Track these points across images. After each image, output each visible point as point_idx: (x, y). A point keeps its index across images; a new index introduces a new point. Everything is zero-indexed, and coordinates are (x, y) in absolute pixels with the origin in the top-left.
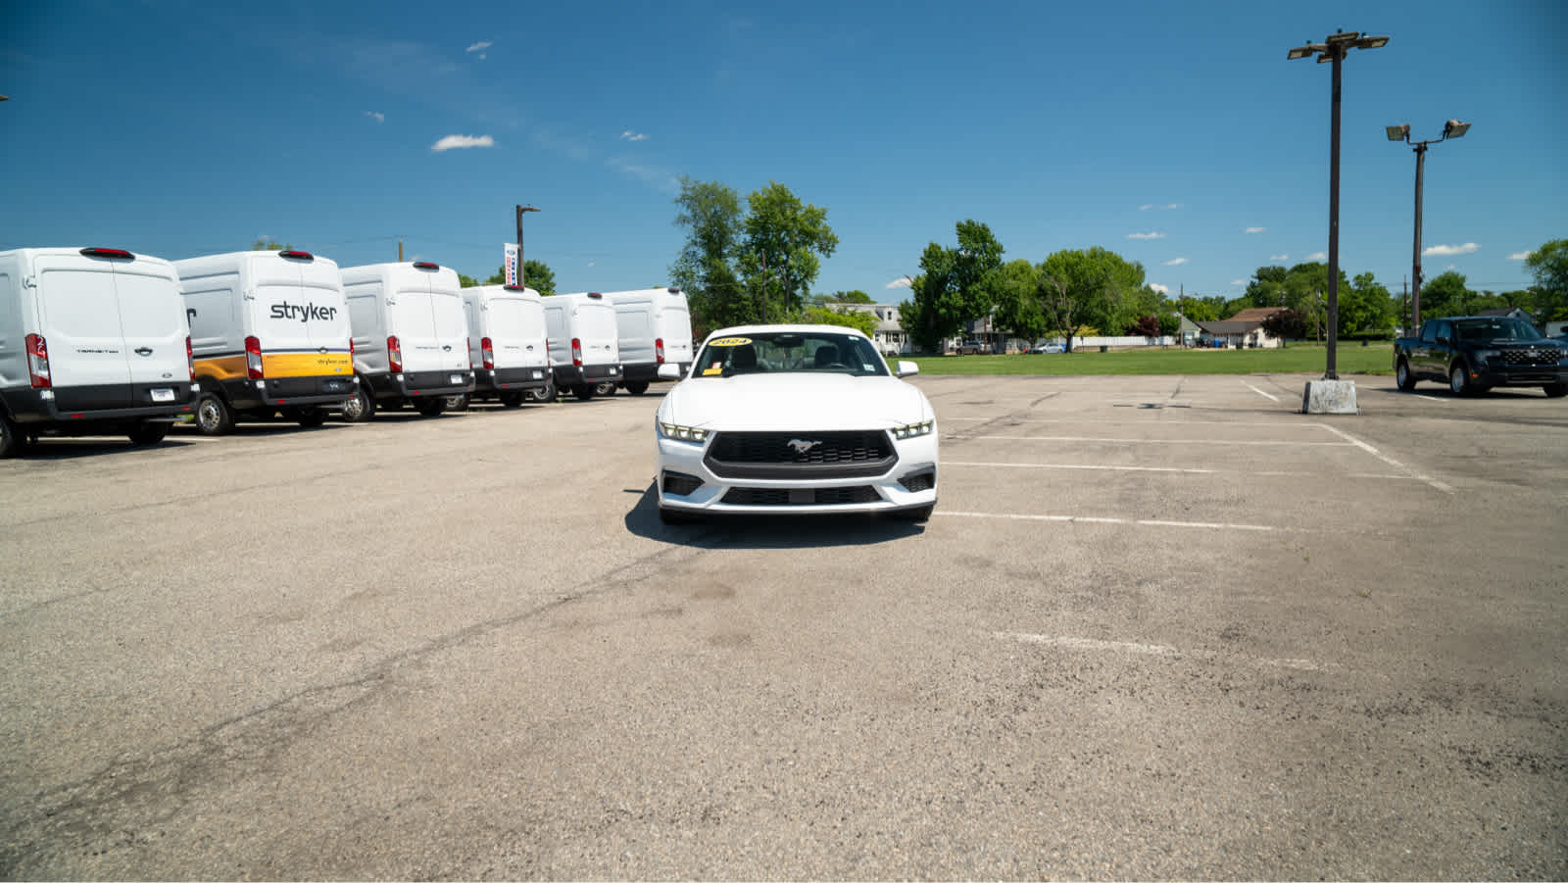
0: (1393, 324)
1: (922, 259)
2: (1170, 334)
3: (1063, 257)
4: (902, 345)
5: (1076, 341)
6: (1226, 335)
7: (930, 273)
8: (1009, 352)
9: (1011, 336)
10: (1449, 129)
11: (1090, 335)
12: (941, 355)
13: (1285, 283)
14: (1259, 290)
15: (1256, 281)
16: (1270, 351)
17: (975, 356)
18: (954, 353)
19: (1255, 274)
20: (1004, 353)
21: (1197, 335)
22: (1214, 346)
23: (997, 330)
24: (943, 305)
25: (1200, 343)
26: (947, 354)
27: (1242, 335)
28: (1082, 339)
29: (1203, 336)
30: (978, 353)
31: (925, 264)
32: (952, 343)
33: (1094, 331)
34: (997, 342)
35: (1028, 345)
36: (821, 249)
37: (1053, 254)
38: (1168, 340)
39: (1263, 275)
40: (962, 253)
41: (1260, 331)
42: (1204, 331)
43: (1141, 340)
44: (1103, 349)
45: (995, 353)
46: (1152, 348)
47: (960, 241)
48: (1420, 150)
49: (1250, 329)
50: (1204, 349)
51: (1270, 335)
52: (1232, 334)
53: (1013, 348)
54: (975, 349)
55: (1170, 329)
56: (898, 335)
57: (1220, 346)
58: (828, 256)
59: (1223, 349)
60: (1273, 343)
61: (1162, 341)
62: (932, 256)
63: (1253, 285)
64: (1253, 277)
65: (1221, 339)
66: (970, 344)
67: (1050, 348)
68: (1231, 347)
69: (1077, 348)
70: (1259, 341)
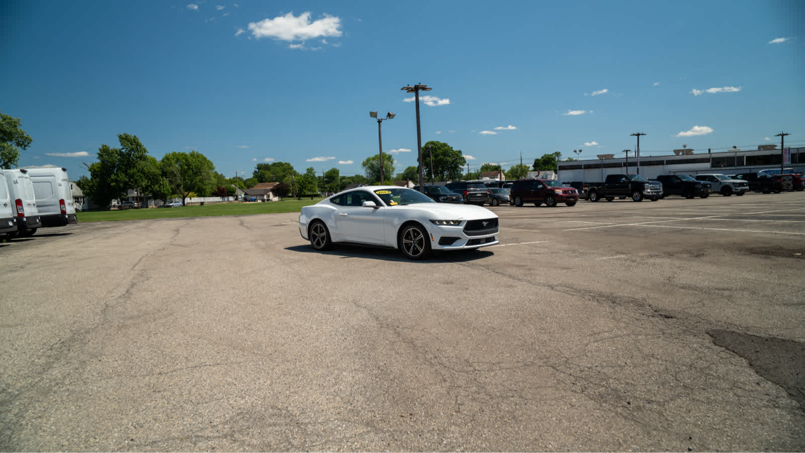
0: (317, 190)
1: (99, 154)
2: (232, 195)
3: (174, 156)
4: (82, 204)
5: (187, 200)
6: (256, 195)
7: (103, 162)
8: (150, 207)
9: (150, 198)
10: (389, 115)
11: (193, 196)
12: (109, 209)
13: (271, 171)
14: (259, 174)
15: (257, 170)
16: (275, 202)
17: (131, 210)
18: (116, 209)
19: (256, 167)
20: (147, 207)
21: (243, 196)
22: (252, 201)
23: (143, 194)
24: (113, 181)
25: (246, 200)
26: (112, 209)
27: (263, 195)
28: (191, 199)
29: (246, 196)
30: (132, 208)
31: (100, 156)
32: (114, 202)
33: (195, 195)
34: (143, 202)
35: (162, 203)
36: (18, 144)
37: (168, 154)
38: (231, 199)
39: (260, 167)
40: (124, 151)
41: (271, 194)
42: (246, 194)
43: (218, 199)
44: (202, 204)
45: (142, 207)
46: (225, 203)
47: (122, 145)
48: (379, 122)
49: (266, 192)
50: (248, 203)
51: (275, 195)
52: (259, 195)
53: (152, 204)
54: (130, 206)
55: (231, 193)
56: (78, 199)
57: (255, 201)
58: (24, 149)
59: (256, 202)
60: (276, 199)
61: (228, 199)
62: (105, 152)
63: (255, 172)
64: (255, 168)
65: (253, 198)
66: (126, 203)
67: (175, 204)
68: (259, 201)
69: (188, 203)
70: (270, 198)
